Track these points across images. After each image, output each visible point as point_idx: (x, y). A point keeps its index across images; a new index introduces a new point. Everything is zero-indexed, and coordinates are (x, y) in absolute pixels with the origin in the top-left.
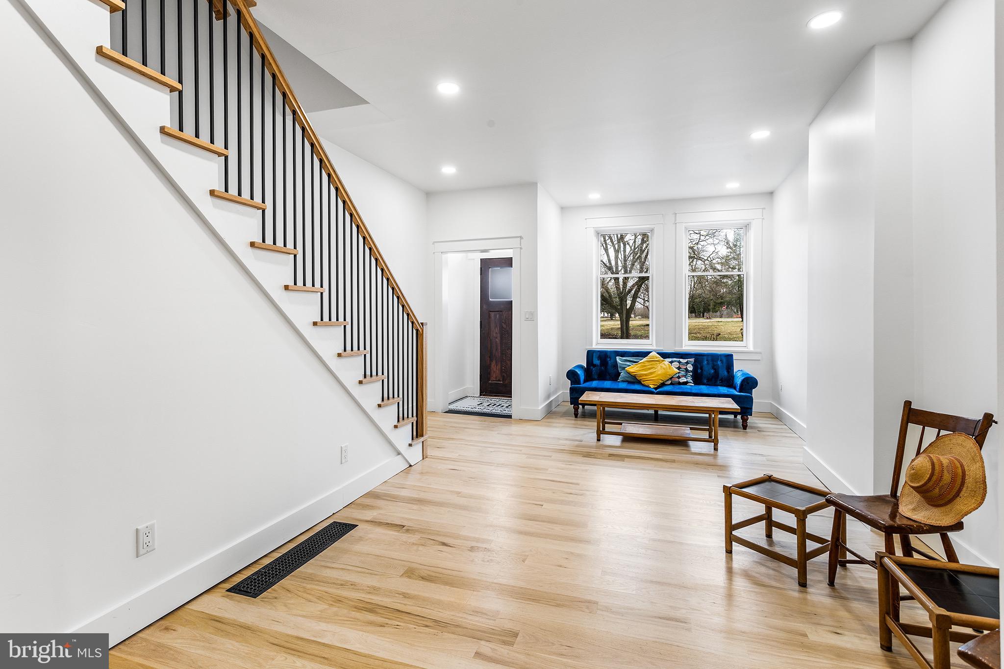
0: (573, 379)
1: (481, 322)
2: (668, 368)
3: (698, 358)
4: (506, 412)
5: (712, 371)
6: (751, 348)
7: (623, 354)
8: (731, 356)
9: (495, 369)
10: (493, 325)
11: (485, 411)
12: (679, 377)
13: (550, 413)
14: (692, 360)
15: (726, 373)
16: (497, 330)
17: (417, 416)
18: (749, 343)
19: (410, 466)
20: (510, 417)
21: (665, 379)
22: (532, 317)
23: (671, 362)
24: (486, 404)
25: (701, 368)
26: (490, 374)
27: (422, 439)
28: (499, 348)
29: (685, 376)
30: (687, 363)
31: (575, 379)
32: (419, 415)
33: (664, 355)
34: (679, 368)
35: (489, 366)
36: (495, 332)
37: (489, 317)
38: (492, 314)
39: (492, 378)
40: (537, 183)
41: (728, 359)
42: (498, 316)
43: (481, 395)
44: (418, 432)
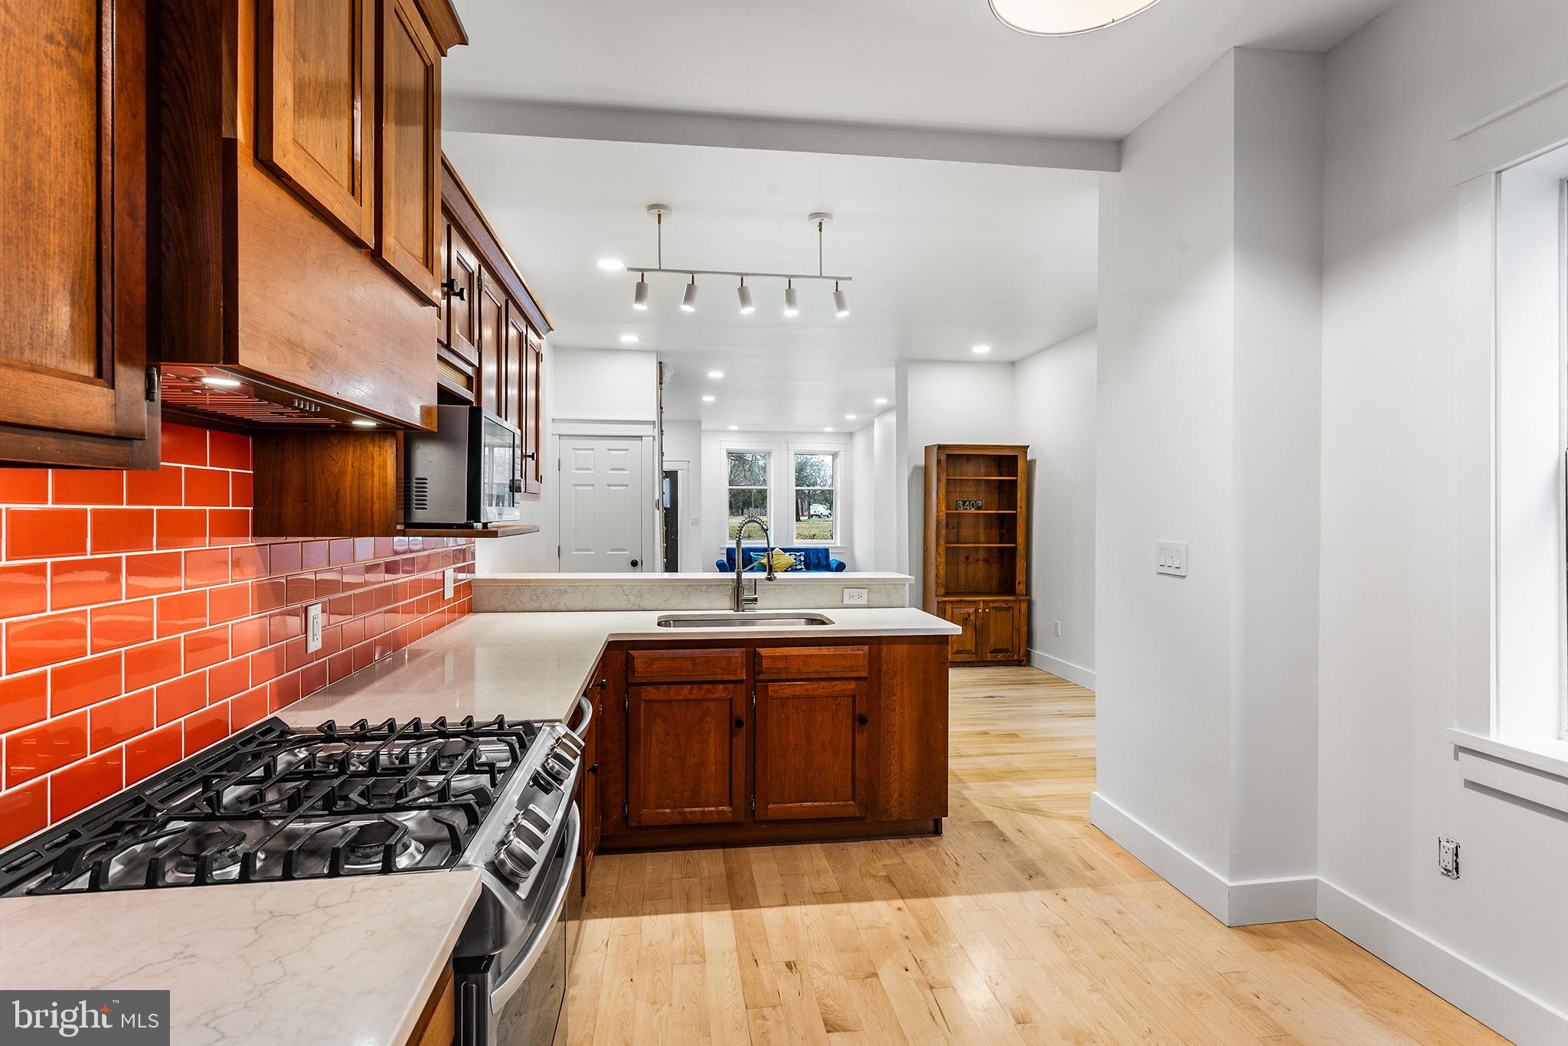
0: (721, 569)
2: (790, 559)
3: (807, 551)
5: (816, 561)
6: (839, 545)
7: (755, 550)
8: (828, 549)
12: (796, 566)
14: (803, 553)
15: (825, 562)
18: (838, 541)
21: (787, 567)
22: (697, 522)
23: (790, 555)
25: (809, 559)
29: (800, 565)
30: (800, 555)
31: (723, 569)
33: (785, 550)
34: (795, 559)
40: (701, 422)
41: (826, 552)
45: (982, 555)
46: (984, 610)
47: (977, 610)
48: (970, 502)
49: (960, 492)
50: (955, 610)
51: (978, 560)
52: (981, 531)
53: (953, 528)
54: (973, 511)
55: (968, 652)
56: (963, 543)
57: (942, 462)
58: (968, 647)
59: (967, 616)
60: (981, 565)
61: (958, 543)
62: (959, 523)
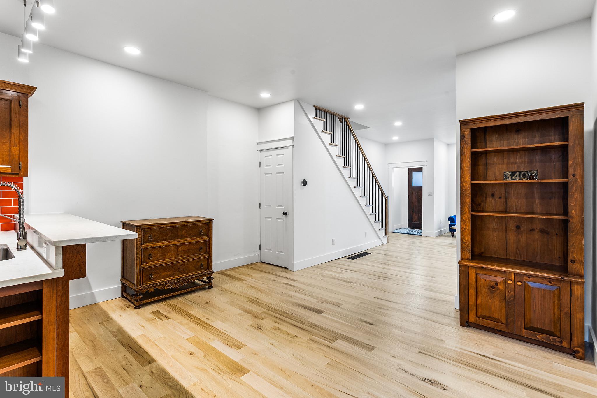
0: (451, 221)
1: (408, 196)
4: (420, 234)
9: (415, 217)
10: (414, 198)
11: (410, 233)
13: (441, 234)
16: (416, 199)
17: (385, 228)
19: (383, 244)
20: (422, 235)
22: (431, 194)
24: (411, 231)
26: (413, 218)
27: (387, 236)
28: (417, 207)
31: (452, 221)
32: (386, 227)
35: (412, 216)
36: (415, 200)
37: (412, 194)
38: (414, 193)
39: (414, 221)
40: (433, 139)
42: (416, 193)
43: (408, 228)
44: (386, 233)
45: (537, 226)
46: (515, 282)
47: (505, 281)
48: (520, 172)
49: (508, 164)
50: (480, 276)
51: (533, 230)
52: (537, 201)
53: (500, 198)
54: (524, 181)
55: (496, 320)
56: (513, 213)
57: (466, 136)
58: (496, 315)
59: (493, 284)
60: (536, 235)
61: (506, 212)
62: (507, 193)
